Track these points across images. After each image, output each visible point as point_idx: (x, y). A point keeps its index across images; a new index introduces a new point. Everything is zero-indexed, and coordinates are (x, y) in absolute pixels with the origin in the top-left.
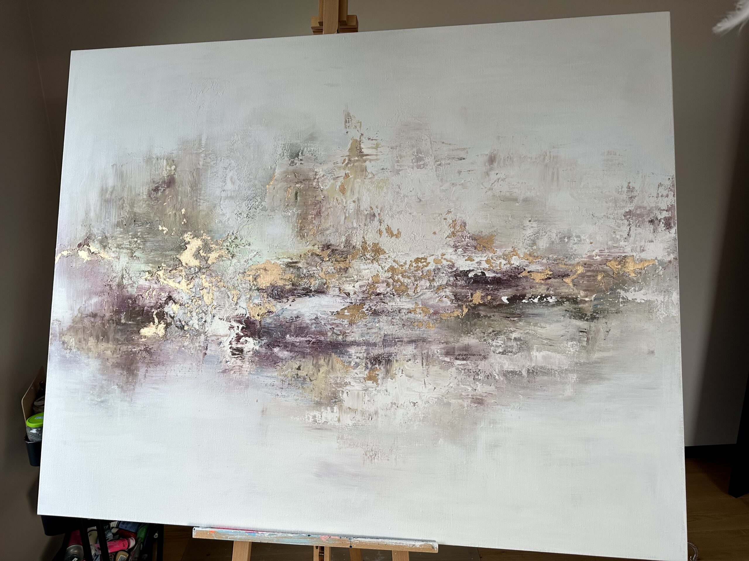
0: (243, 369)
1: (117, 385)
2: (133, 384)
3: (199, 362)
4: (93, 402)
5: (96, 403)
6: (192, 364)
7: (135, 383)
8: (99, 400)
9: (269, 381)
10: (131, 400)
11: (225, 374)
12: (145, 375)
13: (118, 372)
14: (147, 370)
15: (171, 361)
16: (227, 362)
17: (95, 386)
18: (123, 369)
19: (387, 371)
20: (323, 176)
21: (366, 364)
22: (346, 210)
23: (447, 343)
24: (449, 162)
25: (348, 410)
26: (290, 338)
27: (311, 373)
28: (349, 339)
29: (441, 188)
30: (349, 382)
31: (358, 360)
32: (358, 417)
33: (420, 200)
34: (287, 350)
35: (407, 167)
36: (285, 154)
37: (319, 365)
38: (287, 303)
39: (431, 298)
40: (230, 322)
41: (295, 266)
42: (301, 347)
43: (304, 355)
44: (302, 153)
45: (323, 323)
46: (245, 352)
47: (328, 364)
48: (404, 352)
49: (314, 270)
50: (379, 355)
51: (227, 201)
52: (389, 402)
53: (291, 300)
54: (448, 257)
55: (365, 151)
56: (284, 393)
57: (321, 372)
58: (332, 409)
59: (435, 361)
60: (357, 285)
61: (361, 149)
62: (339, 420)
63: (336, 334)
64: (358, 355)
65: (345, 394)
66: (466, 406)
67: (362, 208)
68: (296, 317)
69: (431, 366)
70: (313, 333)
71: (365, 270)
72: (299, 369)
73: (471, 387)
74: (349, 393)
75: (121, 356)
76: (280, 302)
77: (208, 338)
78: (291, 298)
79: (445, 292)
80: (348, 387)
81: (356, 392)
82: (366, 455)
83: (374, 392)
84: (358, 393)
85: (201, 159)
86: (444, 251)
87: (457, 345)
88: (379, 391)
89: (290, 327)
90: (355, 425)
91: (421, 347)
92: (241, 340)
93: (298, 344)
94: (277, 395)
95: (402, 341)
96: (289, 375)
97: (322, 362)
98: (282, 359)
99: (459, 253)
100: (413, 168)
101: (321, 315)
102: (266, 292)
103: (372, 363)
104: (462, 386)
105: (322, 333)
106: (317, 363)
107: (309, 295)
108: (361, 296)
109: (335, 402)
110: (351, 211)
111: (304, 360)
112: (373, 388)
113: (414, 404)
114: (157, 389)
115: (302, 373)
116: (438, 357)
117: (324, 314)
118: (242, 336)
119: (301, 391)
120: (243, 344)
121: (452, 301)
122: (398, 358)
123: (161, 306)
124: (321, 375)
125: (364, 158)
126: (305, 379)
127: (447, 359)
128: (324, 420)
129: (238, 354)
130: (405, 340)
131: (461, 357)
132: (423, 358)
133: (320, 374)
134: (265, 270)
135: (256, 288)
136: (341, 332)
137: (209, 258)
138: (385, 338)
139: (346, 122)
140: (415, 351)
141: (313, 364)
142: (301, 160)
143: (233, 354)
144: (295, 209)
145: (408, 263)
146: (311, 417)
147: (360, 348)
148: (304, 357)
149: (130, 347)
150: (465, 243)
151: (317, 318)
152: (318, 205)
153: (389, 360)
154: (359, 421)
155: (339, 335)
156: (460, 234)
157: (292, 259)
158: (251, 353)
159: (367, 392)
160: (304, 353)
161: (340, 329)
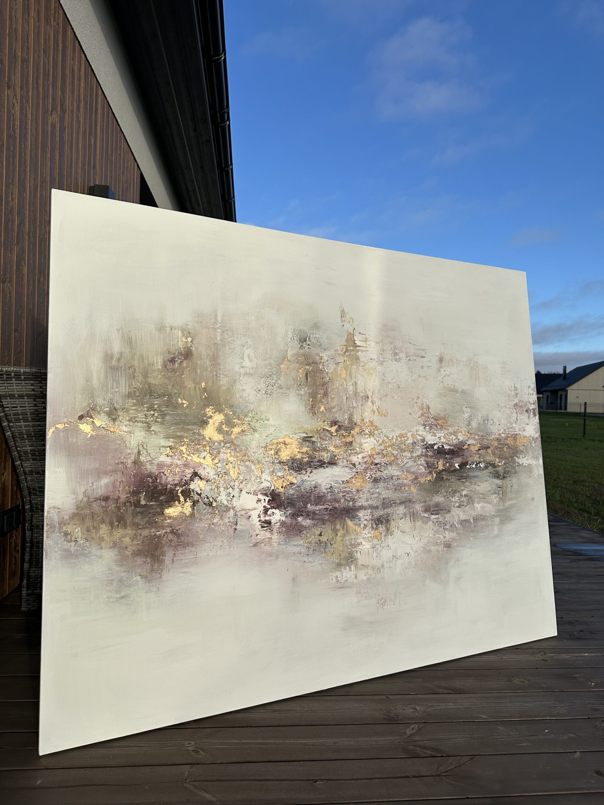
0: (272, 541)
1: (140, 575)
2: (160, 571)
3: (230, 538)
4: (111, 600)
5: (115, 600)
6: (222, 541)
7: (162, 570)
8: (118, 596)
9: (297, 549)
10: (158, 589)
11: (256, 547)
12: (173, 559)
13: (139, 560)
14: (174, 554)
15: (201, 541)
16: (257, 535)
17: (112, 580)
18: (146, 556)
19: (388, 530)
20: (327, 361)
21: (372, 524)
22: (347, 392)
23: (425, 502)
24: (415, 358)
25: (362, 567)
26: (311, 507)
27: (331, 537)
28: (358, 504)
30: (361, 542)
31: (365, 522)
32: (370, 572)
34: (309, 519)
36: (295, 338)
37: (336, 530)
38: (306, 475)
39: (412, 466)
40: (257, 495)
41: (310, 440)
42: (321, 515)
43: (323, 522)
44: (309, 339)
45: (336, 491)
46: (273, 524)
47: (343, 528)
48: (398, 512)
49: (326, 444)
50: (381, 516)
51: (246, 377)
52: (391, 555)
53: (309, 472)
54: (420, 433)
55: (358, 343)
56: (310, 560)
57: (339, 536)
58: (350, 568)
59: (418, 517)
60: (360, 456)
61: (354, 341)
62: (356, 577)
63: (347, 500)
64: (365, 517)
65: (359, 553)
66: (440, 550)
67: (358, 391)
68: (314, 488)
69: (416, 522)
70: (329, 501)
71: (365, 443)
72: (320, 535)
73: (442, 535)
74: (361, 551)
75: (143, 542)
76: (300, 474)
77: (237, 513)
78: (309, 470)
79: (421, 461)
80: (360, 547)
81: (367, 550)
82: (379, 603)
83: (380, 548)
84: (368, 551)
85: (219, 335)
86: (417, 428)
87: (431, 503)
88: (383, 547)
89: (310, 496)
90: (368, 579)
91: (409, 506)
92: (269, 513)
93: (318, 512)
94: (305, 562)
95: (395, 503)
96: (313, 542)
97: (338, 527)
98: (306, 527)
99: (427, 430)
101: (334, 485)
102: (287, 465)
103: (376, 524)
104: (437, 535)
105: (337, 501)
106: (335, 527)
107: (323, 466)
108: (364, 466)
109: (352, 561)
110: (351, 393)
111: (324, 526)
112: (378, 545)
113: (408, 554)
114: (187, 573)
115: (324, 539)
116: (420, 514)
117: (337, 483)
118: (269, 509)
119: (324, 555)
120: (271, 516)
121: (425, 468)
122: (394, 518)
123: (187, 483)
124: (339, 538)
125: (358, 348)
126: (326, 543)
127: (426, 515)
128: (344, 579)
129: (267, 527)
130: (398, 501)
131: (434, 513)
132: (410, 516)
133: (338, 538)
134: (285, 444)
135: (278, 461)
136: (351, 498)
137: (232, 432)
138: (384, 502)
139: (342, 316)
140: (405, 510)
141: (332, 530)
142: (309, 345)
143: (263, 527)
144: (306, 388)
145: (395, 437)
146: (334, 578)
147: (366, 511)
148: (324, 524)
149: (153, 530)
150: (430, 422)
151: (331, 487)
152: (325, 386)
153: (388, 519)
154: (371, 575)
155: (350, 501)
156: (426, 415)
157: (307, 434)
158: (279, 524)
159: (375, 549)
160: (324, 520)
161: (349, 495)
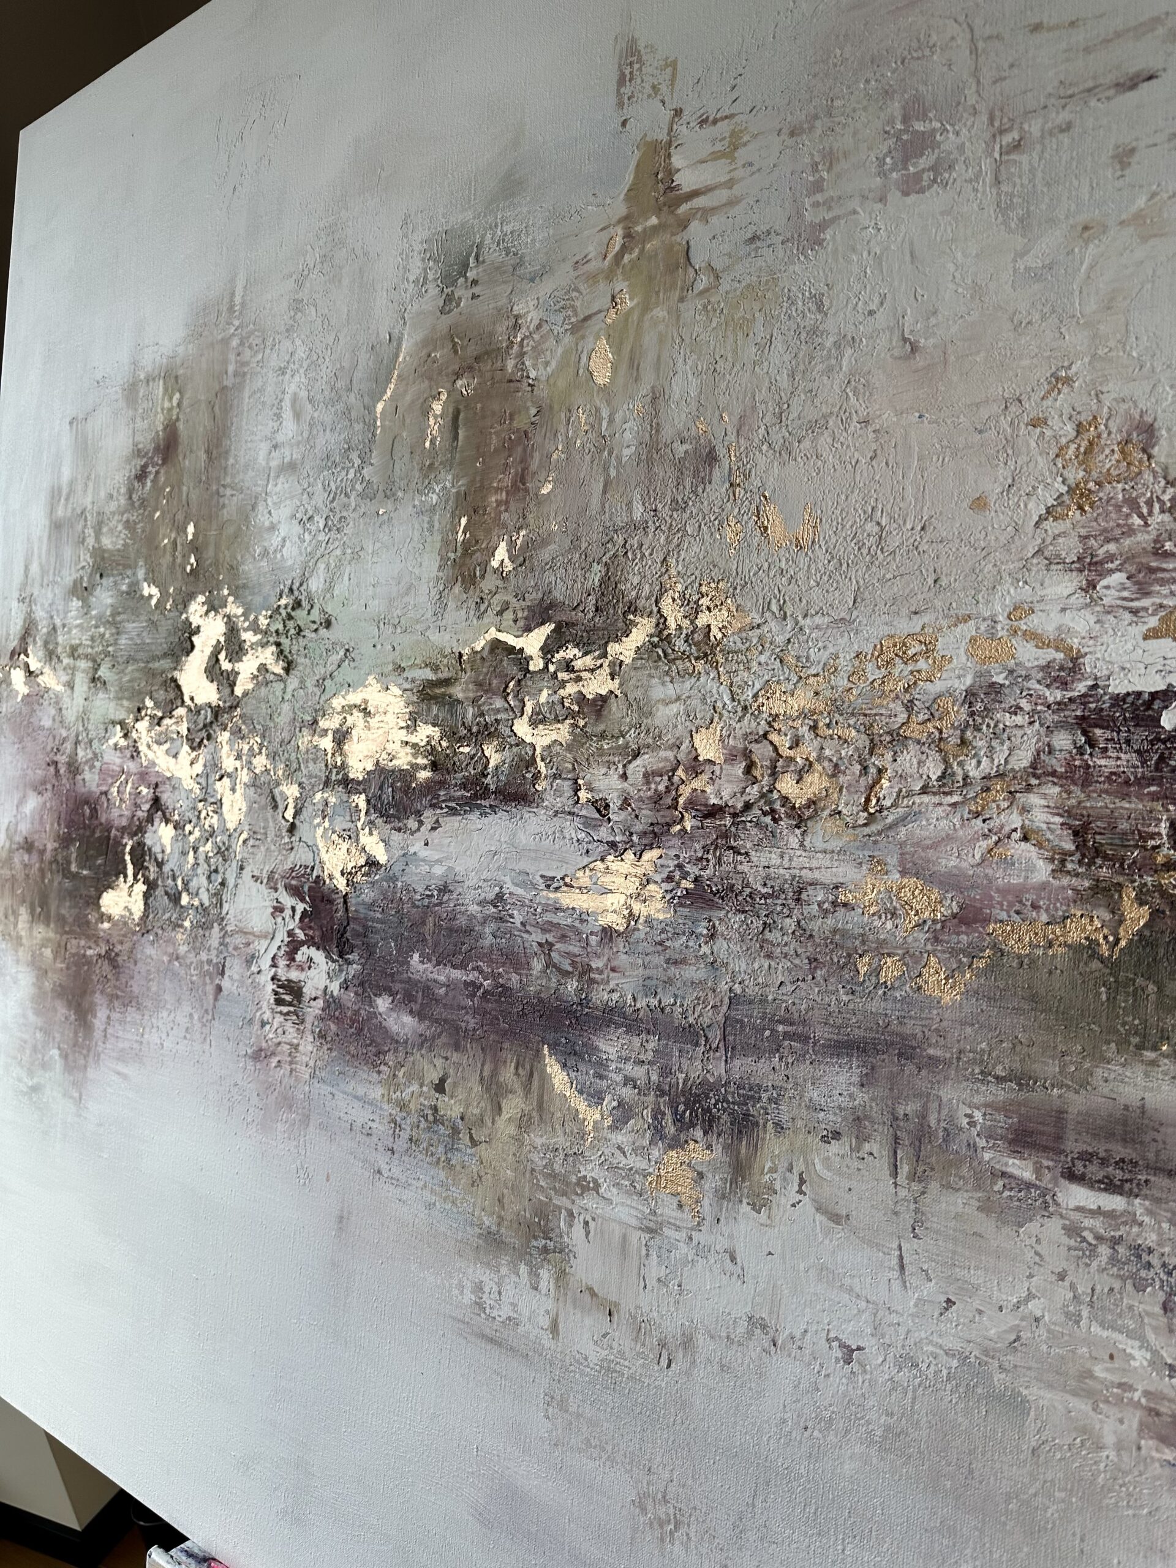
0: (299, 1057)
1: (59, 1048)
2: (85, 1052)
3: (207, 1012)
4: (21, 1087)
5: (26, 1089)
6: (191, 1016)
7: (89, 1050)
8: (30, 1083)
9: (360, 1115)
10: (80, 1098)
11: (259, 1065)
12: (105, 1030)
13: (61, 1010)
14: (109, 1018)
16: (263, 1024)
17: (25, 1042)
18: (69, 1004)
19: (740, 1170)
20: (539, 327)
21: (658, 1114)
22: (610, 453)
23: (1022, 1079)
25: (587, 1297)
26: (421, 967)
27: (476, 1111)
28: (601, 996)
29: (1021, 265)
30: (595, 1181)
31: (627, 1093)
32: (621, 1337)
33: (914, 348)
34: (411, 1012)
35: (855, 204)
36: (430, 276)
37: (500, 1085)
38: (417, 835)
39: (949, 838)
40: (276, 890)
41: (444, 695)
42: (451, 1007)
43: (458, 1039)
44: (477, 258)
45: (518, 919)
46: (306, 998)
47: (527, 1089)
48: (814, 1094)
49: (498, 711)
50: (708, 1087)
51: (281, 479)
52: (741, 1311)
53: (427, 826)
54: (1046, 622)
55: (686, 180)
56: (396, 1171)
57: (505, 1116)
58: (534, 1274)
59: (957, 1163)
61: (670, 173)
62: (554, 1328)
63: (559, 970)
64: (629, 1069)
65: (578, 1230)
67: (667, 433)
68: (440, 891)
69: (934, 1186)
70: (487, 956)
71: (667, 703)
72: (440, 1087)
74: (592, 1225)
75: (68, 968)
76: (399, 830)
77: (227, 940)
78: (429, 816)
79: (1025, 810)
80: (589, 1201)
81: (618, 1231)
82: (643, 1510)
83: (683, 1248)
84: (624, 1238)
85: (232, 357)
87: (1077, 1103)
88: (702, 1251)
89: (424, 923)
90: (607, 1368)
91: (892, 1079)
92: (299, 957)
93: (442, 991)
94: (379, 1172)
95: (804, 1039)
96: (412, 1106)
97: (508, 1074)
98: (397, 1042)
100: (882, 199)
101: (513, 889)
102: (364, 791)
103: (678, 1119)
105: (515, 960)
106: (494, 1073)
107: (479, 806)
109: (545, 1250)
110: (626, 452)
111: (455, 1057)
112: (678, 1228)
115: (451, 1107)
116: (972, 1146)
117: (523, 885)
118: (302, 943)
119: (442, 1175)
120: (303, 970)
121: (1060, 862)
122: (784, 1118)
123: (141, 830)
124: (504, 1126)
125: (683, 209)
126: (455, 1131)
127: (1021, 1168)
128: (505, 1312)
129: (290, 1004)
130: (822, 1033)
131: (1094, 1171)
132: (896, 1138)
133: (501, 1121)
134: (366, 712)
135: (340, 777)
136: (573, 964)
137: (238, 673)
138: (733, 1013)
139: (621, 81)
140: (861, 1097)
141: (482, 1079)
142: (475, 282)
143: (279, 1002)
144: (450, 477)
145: (845, 662)
146: (469, 1286)
147: (636, 1041)
148: (457, 1047)
151: (500, 897)
153: (747, 1115)
154: (621, 1354)
155: (566, 974)
156: (1118, 491)
157: (436, 669)
158: (320, 1003)
159: (658, 1240)
160: (457, 1029)
161: (571, 948)
